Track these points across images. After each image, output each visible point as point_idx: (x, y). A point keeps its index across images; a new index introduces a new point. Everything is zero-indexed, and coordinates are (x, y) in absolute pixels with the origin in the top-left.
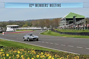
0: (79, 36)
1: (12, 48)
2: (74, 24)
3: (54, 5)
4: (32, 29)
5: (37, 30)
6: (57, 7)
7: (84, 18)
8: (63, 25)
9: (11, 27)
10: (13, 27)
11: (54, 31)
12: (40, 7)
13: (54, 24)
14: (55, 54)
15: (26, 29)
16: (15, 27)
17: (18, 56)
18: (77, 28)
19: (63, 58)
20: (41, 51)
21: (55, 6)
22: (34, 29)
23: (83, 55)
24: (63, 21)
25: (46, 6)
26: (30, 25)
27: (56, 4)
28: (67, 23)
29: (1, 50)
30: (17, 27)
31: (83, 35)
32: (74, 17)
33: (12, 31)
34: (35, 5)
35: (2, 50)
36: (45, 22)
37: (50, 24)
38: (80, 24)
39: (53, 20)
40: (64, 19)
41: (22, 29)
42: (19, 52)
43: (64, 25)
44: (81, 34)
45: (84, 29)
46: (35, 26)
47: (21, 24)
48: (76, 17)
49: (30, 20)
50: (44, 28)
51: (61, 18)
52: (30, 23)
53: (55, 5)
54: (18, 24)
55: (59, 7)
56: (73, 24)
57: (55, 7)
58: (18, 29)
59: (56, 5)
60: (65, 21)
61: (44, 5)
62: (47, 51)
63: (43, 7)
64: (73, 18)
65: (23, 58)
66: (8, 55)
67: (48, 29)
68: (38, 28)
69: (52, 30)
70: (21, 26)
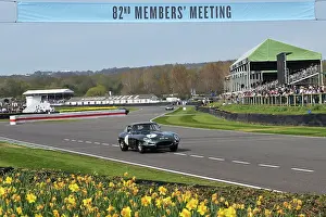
0: (301, 128)
1: (49, 174)
2: (282, 82)
3: (206, 12)
4: (123, 102)
5: (141, 109)
6: (219, 20)
7: (318, 62)
8: (240, 88)
9: (43, 97)
10: (51, 97)
11: (207, 110)
12: (153, 21)
13: (207, 83)
14: (211, 194)
15: (98, 103)
16: (59, 96)
17: (71, 200)
18: (291, 96)
19: (243, 207)
20: (157, 182)
21: (209, 15)
22: (130, 102)
23: (317, 197)
24: (238, 73)
25: (177, 13)
26: (115, 87)
27: (212, 7)
28: (256, 80)
29: (4, 179)
30: (67, 96)
31: (317, 124)
32: (281, 56)
33: (47, 112)
34: (133, 10)
35: (9, 180)
36: (171, 76)
37: (190, 82)
38: (305, 84)
39: (200, 68)
40: (242, 66)
41: (83, 105)
42: (74, 187)
43: (243, 86)
44: (309, 120)
45: (317, 101)
46: (133, 93)
47: (80, 84)
48: (288, 58)
49: (115, 70)
50: (169, 100)
51: (231, 62)
52: (114, 82)
53: (208, 10)
54: (67, 87)
55: (226, 19)
56: (277, 82)
57: (210, 20)
58: (70, 106)
59: (214, 10)
60: (248, 73)
61: (169, 10)
62: (179, 184)
63: (164, 20)
64: (275, 63)
65: (90, 209)
66: (31, 198)
67: (184, 103)
68: (143, 101)
69: (199, 107)
70: (82, 93)
